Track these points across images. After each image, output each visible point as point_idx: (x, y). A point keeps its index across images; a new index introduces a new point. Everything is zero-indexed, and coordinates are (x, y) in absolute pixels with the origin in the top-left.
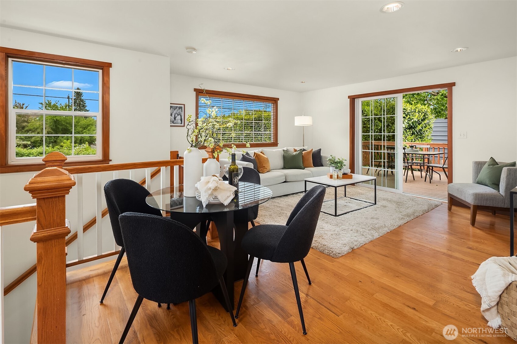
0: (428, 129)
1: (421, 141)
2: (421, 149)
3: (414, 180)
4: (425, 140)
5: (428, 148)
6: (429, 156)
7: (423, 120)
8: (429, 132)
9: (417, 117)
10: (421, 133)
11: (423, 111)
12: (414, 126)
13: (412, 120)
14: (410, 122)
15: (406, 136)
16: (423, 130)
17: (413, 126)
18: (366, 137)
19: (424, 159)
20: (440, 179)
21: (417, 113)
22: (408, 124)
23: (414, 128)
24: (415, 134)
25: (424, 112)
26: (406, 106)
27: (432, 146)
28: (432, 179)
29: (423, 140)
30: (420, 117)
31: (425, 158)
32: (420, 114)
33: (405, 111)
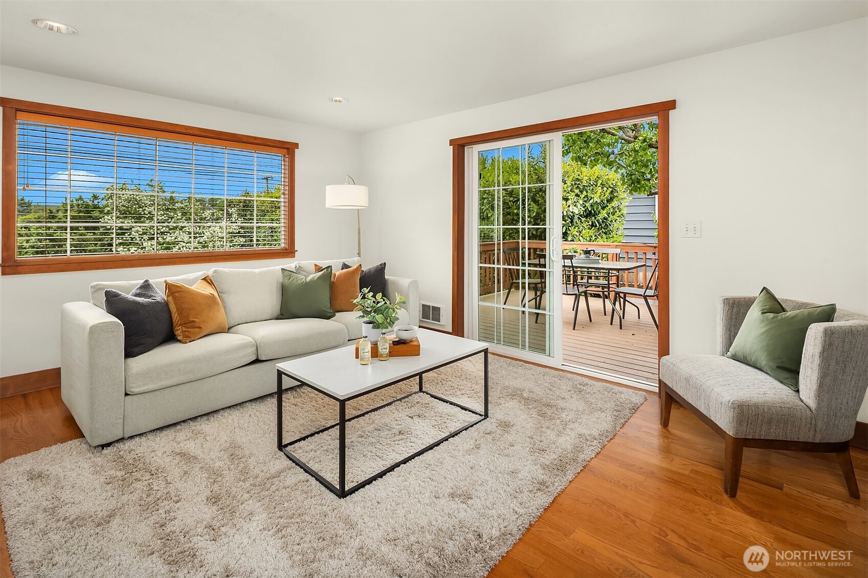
0: (618, 217)
1: (607, 238)
2: (605, 257)
3: (591, 321)
4: (613, 237)
5: (617, 254)
6: (618, 272)
7: (610, 200)
8: (620, 222)
9: (598, 194)
10: (606, 224)
11: (610, 184)
12: (595, 212)
13: (591, 199)
14: (588, 205)
15: (580, 230)
16: (610, 219)
17: (593, 212)
18: (511, 232)
19: (609, 278)
20: (639, 318)
21: (600, 188)
22: (584, 207)
23: (595, 215)
24: (596, 226)
25: (612, 186)
26: (580, 174)
27: (624, 249)
28: (623, 318)
29: (610, 237)
30: (604, 196)
31: (611, 276)
32: (605, 189)
33: (579, 184)
